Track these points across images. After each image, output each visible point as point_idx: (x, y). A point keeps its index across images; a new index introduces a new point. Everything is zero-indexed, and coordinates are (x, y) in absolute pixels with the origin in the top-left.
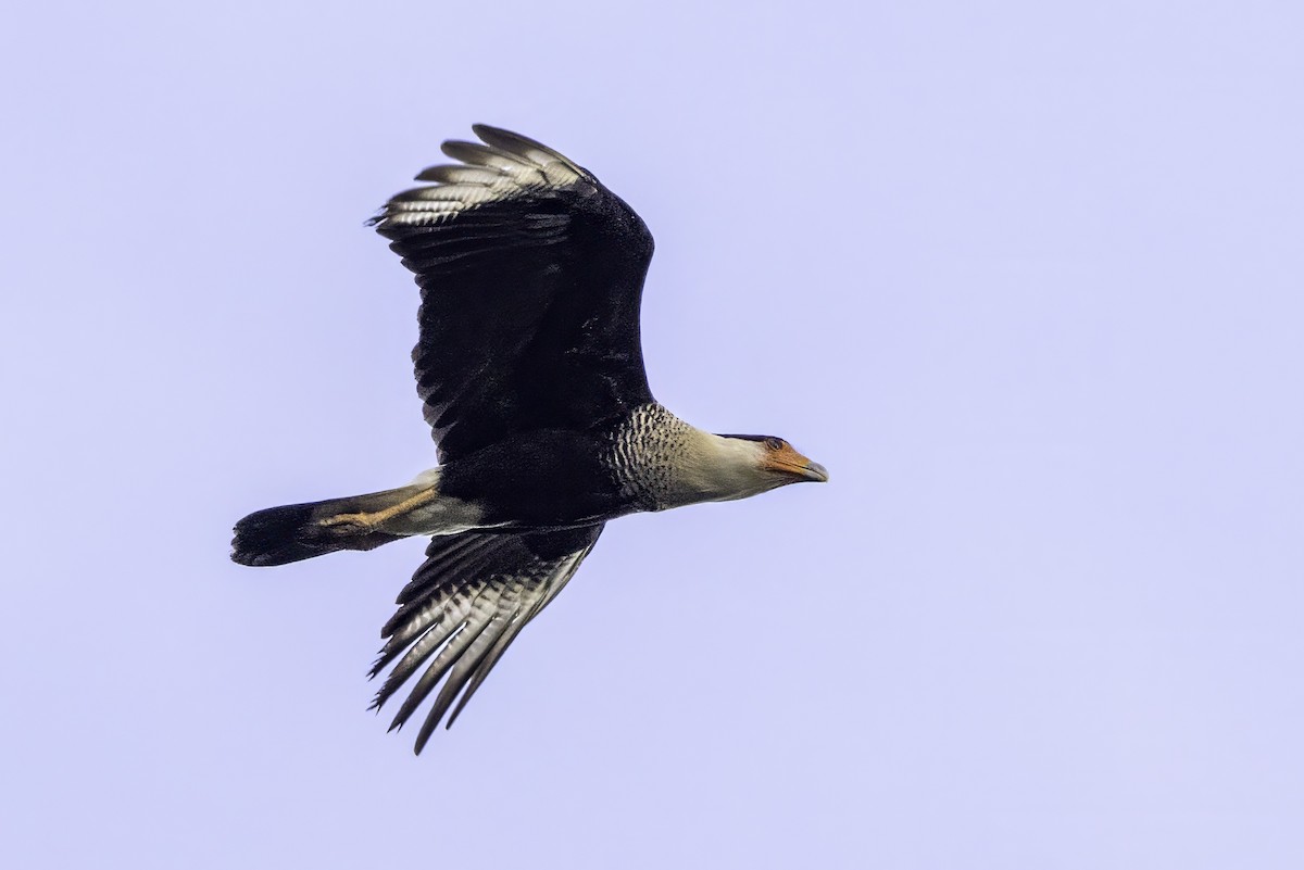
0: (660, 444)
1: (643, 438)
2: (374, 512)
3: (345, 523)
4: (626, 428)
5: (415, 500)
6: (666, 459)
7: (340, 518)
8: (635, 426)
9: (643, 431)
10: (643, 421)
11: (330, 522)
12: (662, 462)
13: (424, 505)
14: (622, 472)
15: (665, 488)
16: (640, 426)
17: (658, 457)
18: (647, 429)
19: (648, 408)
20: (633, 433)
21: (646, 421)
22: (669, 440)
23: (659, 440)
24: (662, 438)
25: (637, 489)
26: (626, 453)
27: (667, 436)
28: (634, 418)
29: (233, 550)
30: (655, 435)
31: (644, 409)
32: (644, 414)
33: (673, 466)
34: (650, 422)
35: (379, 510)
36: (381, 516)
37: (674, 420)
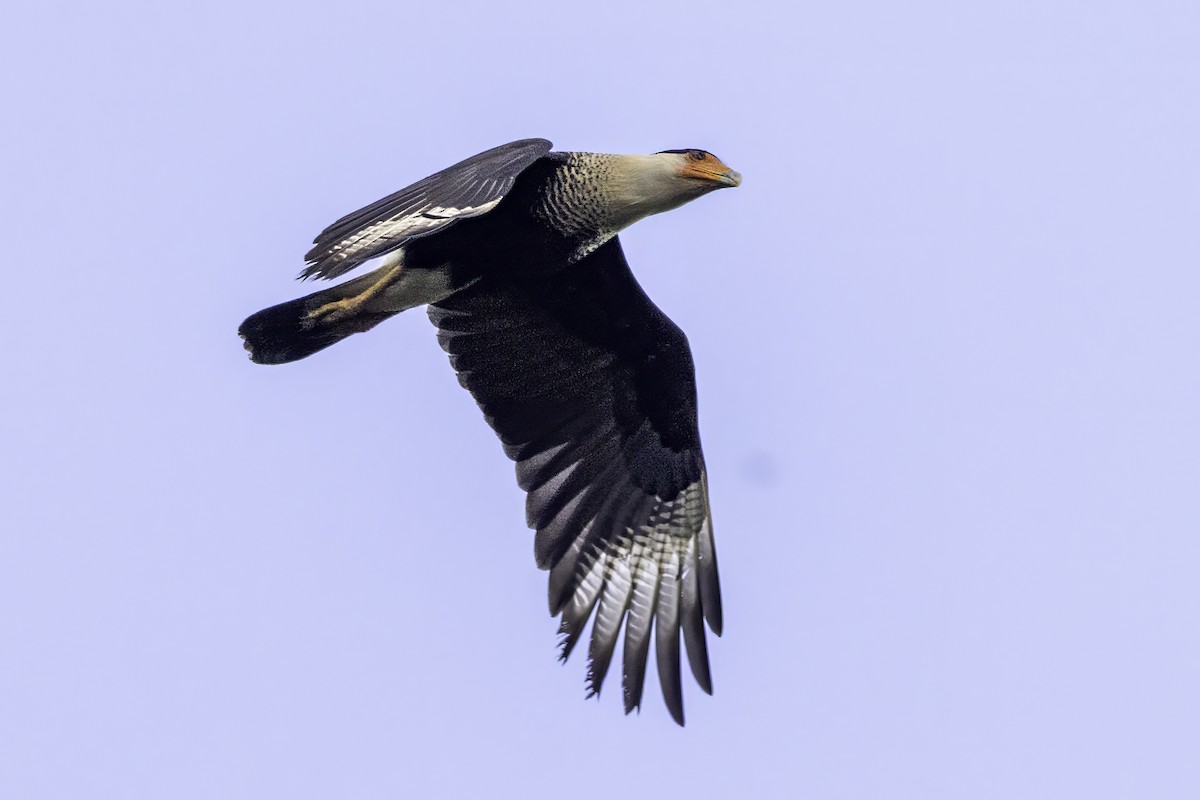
0: (587, 182)
1: (571, 186)
2: (355, 296)
3: (330, 312)
4: (553, 181)
5: (384, 280)
6: (596, 190)
7: (325, 308)
8: (560, 177)
9: (569, 180)
10: (566, 173)
11: (317, 313)
13: (394, 281)
14: (555, 219)
15: (603, 212)
16: (565, 176)
17: (589, 192)
21: (569, 171)
22: (593, 175)
23: (584, 179)
24: (587, 176)
25: (575, 225)
26: (555, 203)
27: (590, 173)
28: (559, 173)
29: (248, 353)
30: (579, 177)
31: (565, 165)
32: (566, 168)
33: (604, 194)
34: (573, 170)
35: (359, 292)
36: (362, 297)
37: (593, 157)
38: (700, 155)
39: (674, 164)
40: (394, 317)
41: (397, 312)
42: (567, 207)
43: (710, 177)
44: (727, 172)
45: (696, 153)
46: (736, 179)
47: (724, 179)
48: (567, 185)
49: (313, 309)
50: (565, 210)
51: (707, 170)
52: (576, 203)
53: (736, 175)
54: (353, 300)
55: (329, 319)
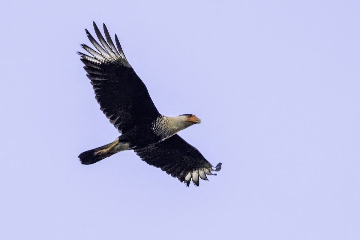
0: (164, 124)
3: (101, 152)
4: (156, 121)
5: (114, 145)
7: (99, 151)
8: (158, 121)
10: (159, 120)
11: (97, 152)
12: (165, 127)
13: (117, 145)
14: (155, 131)
17: (164, 126)
18: (160, 121)
19: (160, 117)
20: (157, 123)
21: (160, 120)
22: (165, 122)
25: (160, 134)
26: (156, 127)
27: (165, 121)
28: (157, 119)
29: (80, 162)
30: (162, 122)
31: (159, 117)
32: (159, 118)
33: (168, 127)
34: (161, 120)
35: (108, 148)
36: (108, 149)
37: (166, 117)
38: (190, 116)
39: (185, 118)
40: (116, 154)
41: (117, 153)
42: (158, 128)
43: (193, 121)
44: (198, 119)
45: (190, 115)
46: (200, 122)
47: (197, 122)
48: (159, 123)
49: (96, 152)
50: (158, 129)
51: (192, 119)
52: (161, 128)
53: (200, 120)
54: (106, 149)
55: (100, 154)
